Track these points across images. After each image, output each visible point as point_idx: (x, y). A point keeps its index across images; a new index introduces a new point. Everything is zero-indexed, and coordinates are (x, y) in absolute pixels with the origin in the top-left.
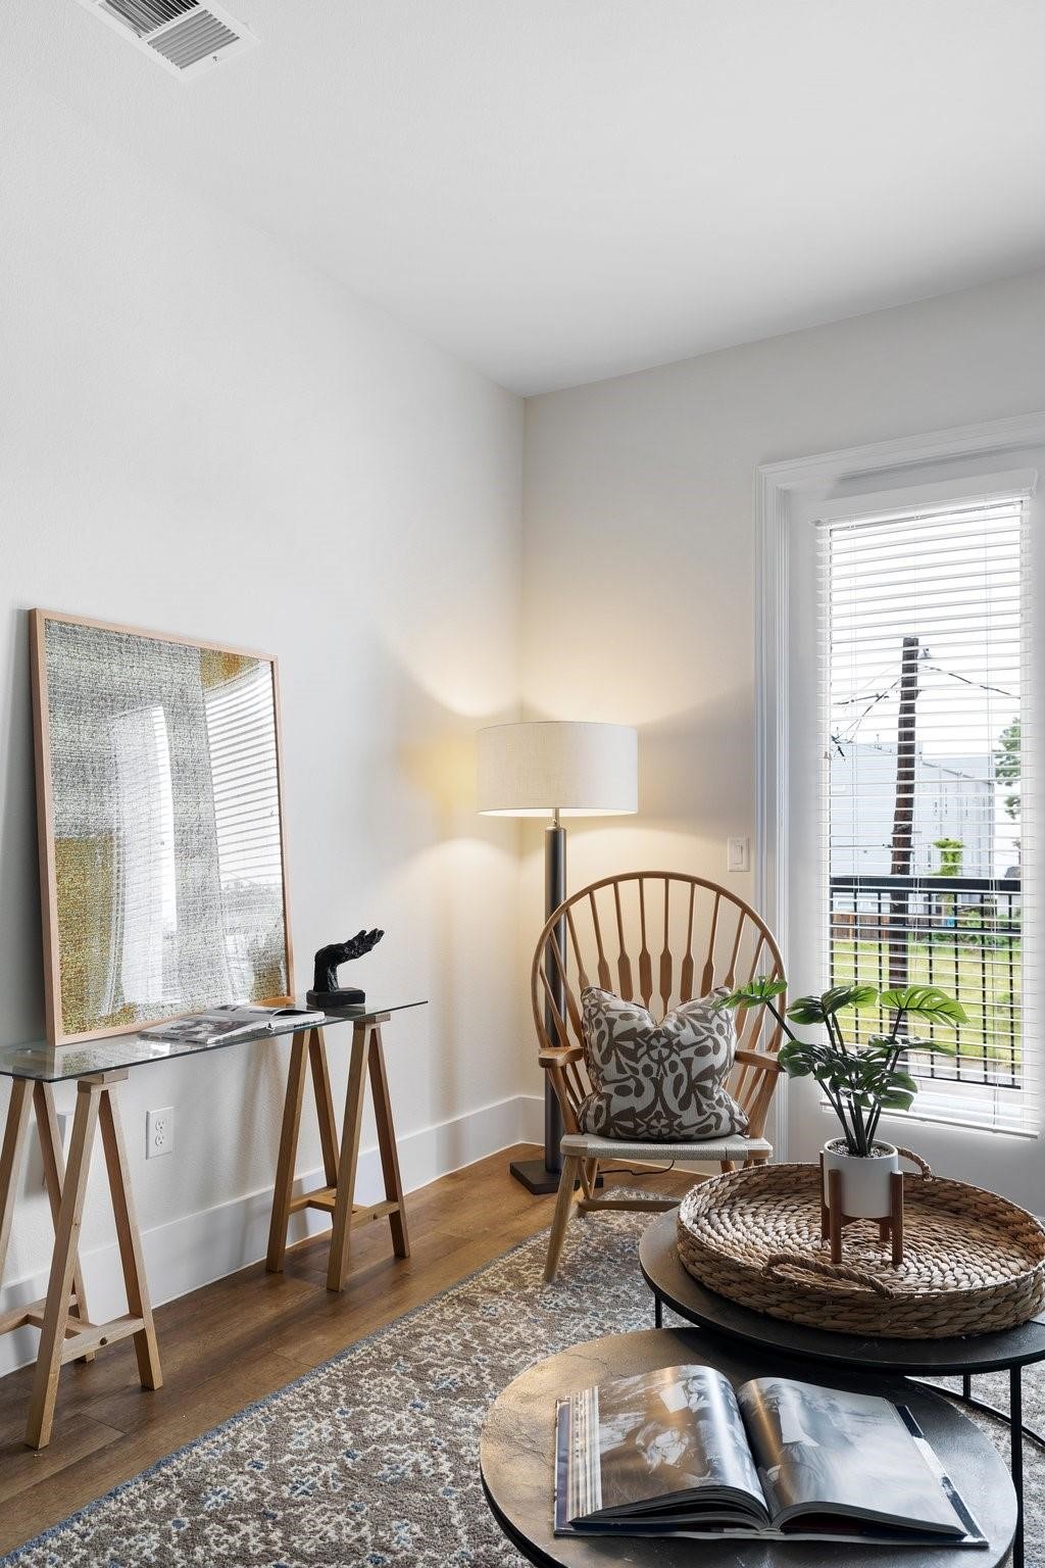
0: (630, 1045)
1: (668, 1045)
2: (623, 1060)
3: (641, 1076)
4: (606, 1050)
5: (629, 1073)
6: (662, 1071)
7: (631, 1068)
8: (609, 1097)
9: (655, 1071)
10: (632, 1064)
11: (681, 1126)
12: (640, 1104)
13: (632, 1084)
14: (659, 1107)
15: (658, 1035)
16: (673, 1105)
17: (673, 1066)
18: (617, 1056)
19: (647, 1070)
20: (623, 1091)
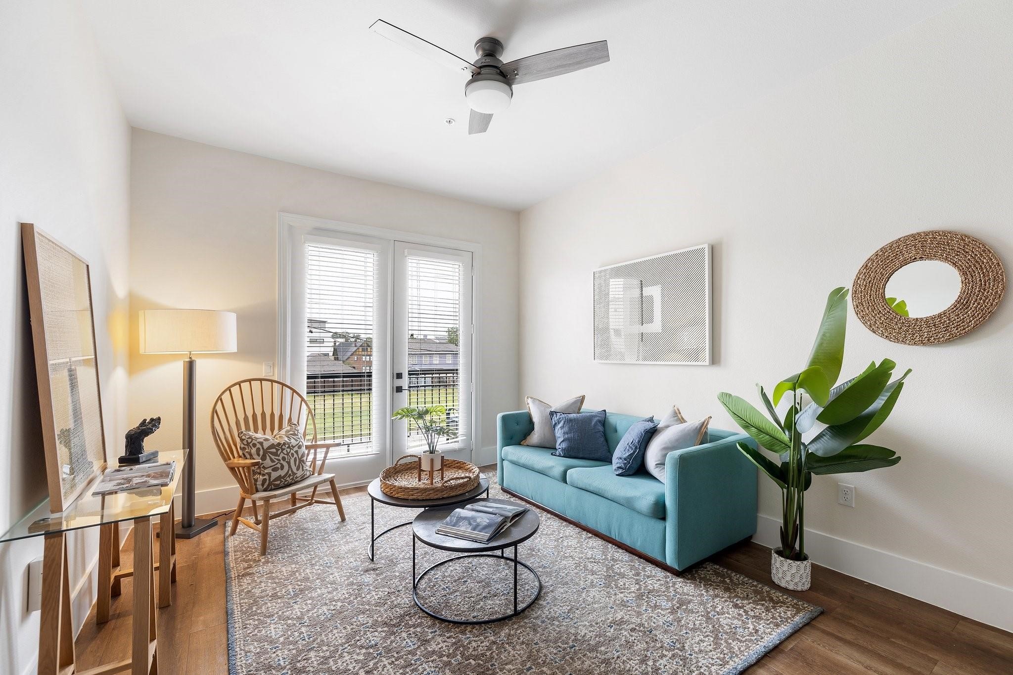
0: (274, 450)
1: (289, 447)
2: (273, 457)
3: (282, 462)
4: (263, 455)
5: (277, 461)
6: (289, 458)
7: (277, 459)
8: (269, 474)
9: (287, 458)
10: (277, 458)
11: (296, 478)
12: (282, 473)
13: (279, 466)
14: (290, 472)
15: (284, 444)
16: (295, 470)
17: (293, 455)
18: (269, 456)
19: (284, 459)
20: (275, 470)
